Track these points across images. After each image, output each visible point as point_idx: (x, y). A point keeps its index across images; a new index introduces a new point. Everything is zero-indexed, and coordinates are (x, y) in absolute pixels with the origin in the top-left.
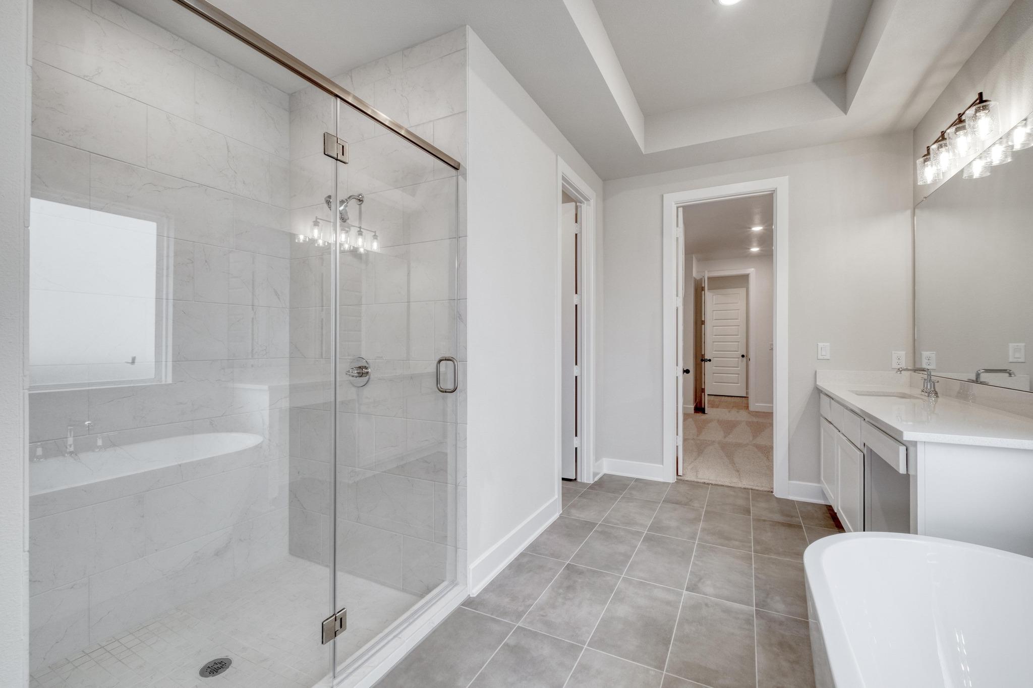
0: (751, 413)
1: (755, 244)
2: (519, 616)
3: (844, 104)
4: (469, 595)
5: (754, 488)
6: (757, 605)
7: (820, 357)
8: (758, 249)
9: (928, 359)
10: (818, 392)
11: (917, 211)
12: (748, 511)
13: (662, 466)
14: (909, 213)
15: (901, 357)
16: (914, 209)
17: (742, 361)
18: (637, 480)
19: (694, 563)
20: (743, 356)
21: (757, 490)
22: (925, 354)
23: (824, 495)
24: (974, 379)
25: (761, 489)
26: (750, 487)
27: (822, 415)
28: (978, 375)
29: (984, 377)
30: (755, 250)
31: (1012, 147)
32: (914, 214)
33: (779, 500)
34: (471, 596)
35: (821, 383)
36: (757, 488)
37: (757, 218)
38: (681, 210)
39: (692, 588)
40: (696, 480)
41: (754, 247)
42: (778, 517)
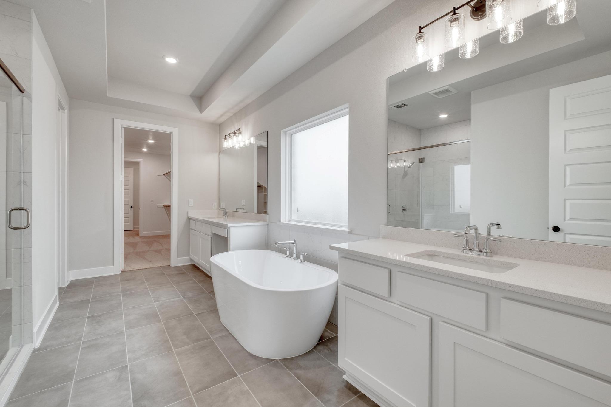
0: (141, 237)
1: (145, 147)
2: (80, 339)
3: (201, 111)
4: (34, 348)
5: (162, 266)
6: (183, 297)
7: (189, 206)
8: (147, 150)
9: (223, 205)
10: (189, 219)
11: (220, 154)
12: (164, 274)
13: (113, 266)
14: (218, 153)
15: (215, 205)
16: (219, 153)
17: (131, 210)
18: (96, 278)
19: (152, 295)
20: (132, 207)
21: (163, 266)
22: (222, 203)
23: (191, 260)
24: (236, 211)
25: (165, 265)
26: (159, 266)
27: (190, 228)
28: (237, 210)
29: (238, 210)
30: (145, 150)
31: (245, 144)
32: (219, 154)
33: (174, 267)
34: (35, 348)
35: (190, 216)
36: (163, 265)
37: (151, 137)
38: (123, 129)
39: (157, 301)
40: (132, 270)
41: (144, 149)
42: (176, 272)
